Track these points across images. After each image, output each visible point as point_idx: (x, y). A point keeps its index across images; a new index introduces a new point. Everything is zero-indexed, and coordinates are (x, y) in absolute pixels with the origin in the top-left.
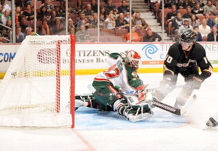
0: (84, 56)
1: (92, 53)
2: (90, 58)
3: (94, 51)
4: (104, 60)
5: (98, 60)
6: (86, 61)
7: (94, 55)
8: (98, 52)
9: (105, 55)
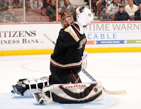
0: (10, 36)
1: (18, 34)
2: (15, 39)
3: (20, 32)
4: (30, 41)
5: (24, 41)
6: (12, 42)
7: (20, 36)
8: (24, 32)
9: (32, 36)
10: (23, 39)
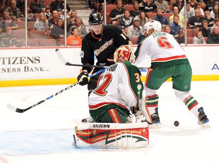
0: (9, 63)
1: (18, 60)
2: (16, 66)
3: (21, 58)
4: (34, 69)
5: (26, 69)
6: (11, 70)
7: (21, 63)
8: (27, 58)
9: (35, 62)
10: (25, 67)
